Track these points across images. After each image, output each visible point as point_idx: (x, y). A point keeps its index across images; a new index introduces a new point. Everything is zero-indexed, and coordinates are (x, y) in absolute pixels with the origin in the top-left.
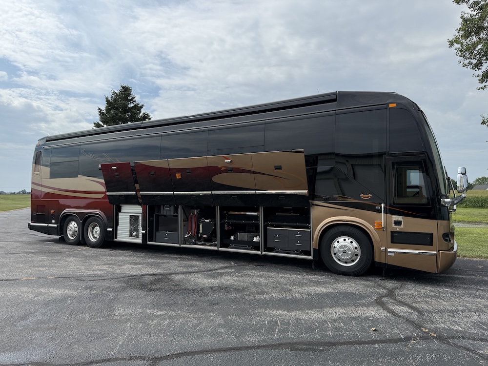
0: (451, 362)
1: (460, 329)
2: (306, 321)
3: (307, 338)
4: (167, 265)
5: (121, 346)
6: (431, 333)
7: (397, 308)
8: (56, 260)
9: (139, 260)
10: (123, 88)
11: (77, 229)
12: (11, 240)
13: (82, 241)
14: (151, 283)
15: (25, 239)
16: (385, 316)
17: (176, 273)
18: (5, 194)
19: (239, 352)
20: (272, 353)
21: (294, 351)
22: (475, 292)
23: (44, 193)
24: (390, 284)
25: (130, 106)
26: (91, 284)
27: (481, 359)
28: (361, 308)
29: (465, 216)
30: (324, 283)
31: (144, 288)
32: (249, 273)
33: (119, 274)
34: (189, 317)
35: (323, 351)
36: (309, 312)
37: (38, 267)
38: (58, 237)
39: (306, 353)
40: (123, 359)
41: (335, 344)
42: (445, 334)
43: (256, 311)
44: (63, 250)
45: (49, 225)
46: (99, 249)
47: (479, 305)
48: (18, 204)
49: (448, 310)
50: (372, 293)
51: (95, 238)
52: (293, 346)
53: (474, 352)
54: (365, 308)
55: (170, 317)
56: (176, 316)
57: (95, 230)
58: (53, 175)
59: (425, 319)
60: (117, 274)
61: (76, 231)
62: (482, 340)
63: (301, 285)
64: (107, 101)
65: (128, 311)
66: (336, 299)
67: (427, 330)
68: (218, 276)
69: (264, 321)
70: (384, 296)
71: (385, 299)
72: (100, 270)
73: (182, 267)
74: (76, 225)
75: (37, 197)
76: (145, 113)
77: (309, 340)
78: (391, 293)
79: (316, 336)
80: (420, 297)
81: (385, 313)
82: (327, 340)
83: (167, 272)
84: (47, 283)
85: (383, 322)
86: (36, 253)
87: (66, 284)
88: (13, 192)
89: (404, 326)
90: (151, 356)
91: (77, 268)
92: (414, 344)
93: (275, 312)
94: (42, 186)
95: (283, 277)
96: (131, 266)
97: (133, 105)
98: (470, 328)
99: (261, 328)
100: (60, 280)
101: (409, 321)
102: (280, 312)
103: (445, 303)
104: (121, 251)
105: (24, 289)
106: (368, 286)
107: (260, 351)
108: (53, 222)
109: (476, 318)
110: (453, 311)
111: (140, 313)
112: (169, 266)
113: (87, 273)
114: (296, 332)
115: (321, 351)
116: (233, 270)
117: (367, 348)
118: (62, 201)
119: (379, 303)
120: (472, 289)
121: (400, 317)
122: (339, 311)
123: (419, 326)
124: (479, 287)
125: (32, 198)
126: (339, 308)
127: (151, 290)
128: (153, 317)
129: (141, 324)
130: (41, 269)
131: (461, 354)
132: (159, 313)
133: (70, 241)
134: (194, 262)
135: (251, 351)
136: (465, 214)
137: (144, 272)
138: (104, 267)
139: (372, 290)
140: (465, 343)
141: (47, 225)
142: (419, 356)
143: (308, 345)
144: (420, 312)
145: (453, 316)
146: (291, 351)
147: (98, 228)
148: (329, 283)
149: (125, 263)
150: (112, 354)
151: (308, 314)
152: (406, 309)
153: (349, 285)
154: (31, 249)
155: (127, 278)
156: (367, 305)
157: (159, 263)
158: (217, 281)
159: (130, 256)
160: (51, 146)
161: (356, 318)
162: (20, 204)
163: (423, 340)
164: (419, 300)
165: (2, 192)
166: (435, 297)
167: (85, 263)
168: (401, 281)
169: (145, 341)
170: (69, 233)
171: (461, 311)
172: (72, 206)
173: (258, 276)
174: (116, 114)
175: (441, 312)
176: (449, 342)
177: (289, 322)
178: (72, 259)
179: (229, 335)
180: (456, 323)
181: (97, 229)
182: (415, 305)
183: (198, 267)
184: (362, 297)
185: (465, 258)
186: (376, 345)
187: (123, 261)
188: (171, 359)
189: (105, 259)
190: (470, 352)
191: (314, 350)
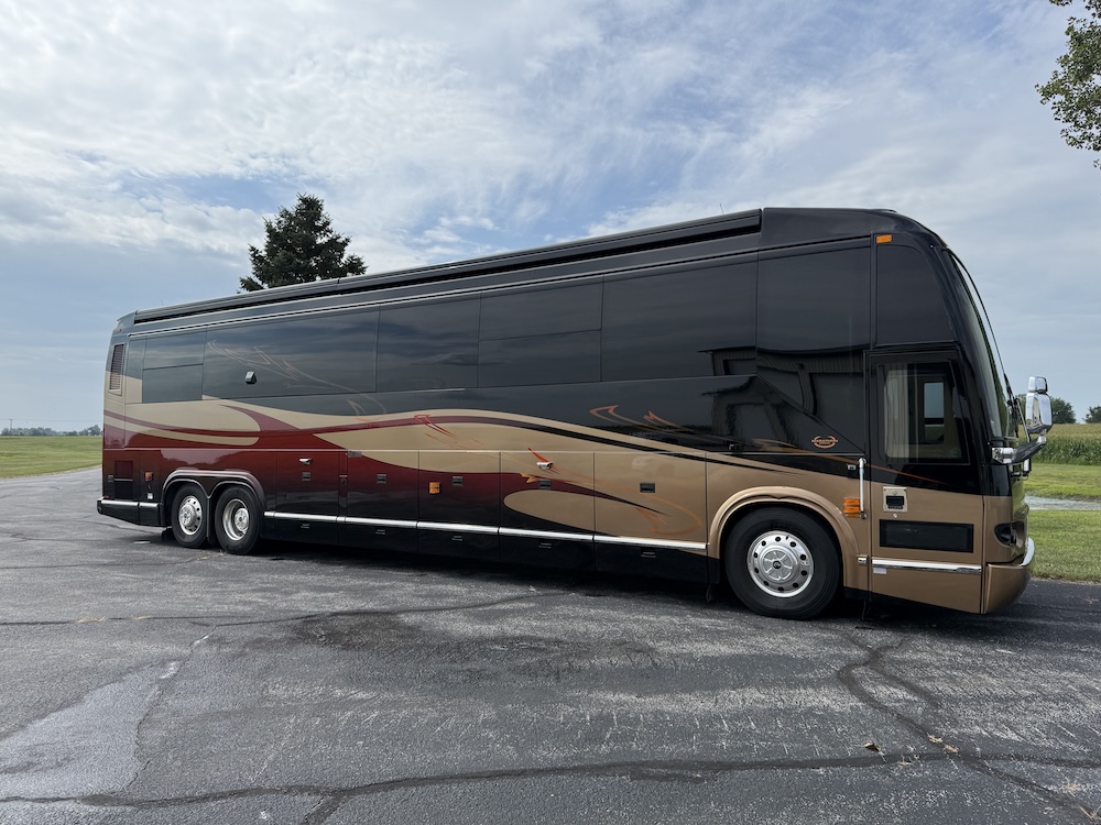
0: (979, 808)
1: (1015, 738)
2: (675, 716)
3: (673, 753)
4: (389, 594)
5: (272, 764)
6: (947, 747)
7: (883, 692)
8: (152, 580)
9: (331, 581)
10: (304, 201)
11: (199, 514)
12: (61, 537)
13: (210, 540)
14: (352, 632)
15: (91, 534)
16: (851, 708)
17: (407, 611)
18: (55, 434)
19: (520, 781)
20: (592, 783)
21: (638, 779)
22: (1065, 658)
23: (131, 435)
24: (876, 638)
25: (319, 241)
26: (220, 632)
27: (1049, 804)
28: (802, 691)
29: (1084, 485)
30: (730, 634)
31: (335, 643)
32: (566, 611)
33: (285, 611)
34: (422, 705)
35: (702, 780)
36: (686, 697)
37: (114, 595)
38: (159, 530)
39: (663, 784)
40: (272, 791)
41: (729, 767)
42: (978, 749)
43: (569, 694)
44: (169, 558)
45: (142, 504)
46: (246, 557)
47: (1070, 686)
48: (81, 457)
49: (996, 697)
50: (832, 656)
51: (238, 532)
52: (638, 770)
53: (1035, 788)
54: (811, 690)
55: (383, 705)
56: (396, 704)
57: (238, 516)
58: (149, 396)
59: (940, 717)
60: (280, 611)
61: (199, 519)
62: (1058, 762)
63: (676, 637)
64: (268, 231)
65: (293, 691)
66: (747, 670)
67: (940, 740)
68: (498, 618)
69: (583, 715)
70: (856, 665)
71: (858, 672)
72: (245, 603)
73: (421, 596)
74: (198, 505)
75: (115, 444)
76: (352, 257)
77: (674, 756)
78: (874, 658)
79: (694, 749)
80: (938, 668)
81: (854, 702)
82: (714, 757)
83: (387, 607)
84: (130, 631)
85: (844, 721)
86: (112, 564)
87: (169, 632)
88: (72, 431)
89: (891, 730)
90: (332, 786)
91: (197, 599)
92: (906, 768)
93: (610, 696)
94: (125, 419)
95: (638, 620)
96: (310, 595)
97: (325, 239)
98: (1037, 736)
99: (574, 730)
100: (157, 623)
101: (904, 720)
102: (621, 696)
103: (994, 682)
104: (294, 562)
105: (80, 642)
106: (826, 642)
107: (565, 779)
108: (150, 497)
109: (1057, 714)
110: (1007, 699)
111: (320, 695)
112: (393, 596)
113: (217, 608)
114: (649, 741)
115: (698, 781)
116: (532, 605)
117: (799, 776)
118: (168, 453)
119: (845, 680)
120: (1061, 650)
121: (885, 709)
122: (753, 696)
123: (922, 731)
124: (1077, 646)
125: (104, 446)
126: (753, 690)
127: (347, 647)
128: (344, 704)
129: (319, 719)
130: (119, 600)
131: (1004, 792)
132: (361, 695)
133: (186, 540)
134: (450, 587)
135: (546, 779)
136: (1083, 479)
137: (338, 608)
138: (254, 597)
139: (834, 651)
140: (1022, 767)
141: (136, 504)
142: (910, 795)
143: (672, 767)
144: (932, 700)
145: (1006, 710)
146: (632, 779)
147: (245, 511)
148: (739, 635)
149: (298, 587)
150: (251, 780)
151: (681, 700)
152: (901, 693)
153: (784, 638)
154: (102, 557)
155: (299, 621)
156: (816, 685)
157: (373, 588)
158: (493, 628)
159: (313, 572)
160: (145, 333)
161: (787, 713)
162: (86, 458)
163: (926, 760)
164: (936, 673)
165: (48, 430)
166: (974, 668)
167: (214, 587)
168: (903, 630)
169: (322, 755)
170: (184, 522)
171: (1026, 699)
172: (189, 463)
173: (585, 619)
174: (290, 260)
175: (979, 700)
176: (985, 766)
177: (637, 719)
178: (187, 578)
179: (503, 744)
180: (1008, 724)
181: (243, 514)
182: (923, 684)
183: (456, 596)
184: (807, 664)
185: (1061, 581)
186: (821, 771)
187: (293, 584)
188: (372, 792)
189: (258, 579)
190: (1027, 787)
191: (683, 779)
